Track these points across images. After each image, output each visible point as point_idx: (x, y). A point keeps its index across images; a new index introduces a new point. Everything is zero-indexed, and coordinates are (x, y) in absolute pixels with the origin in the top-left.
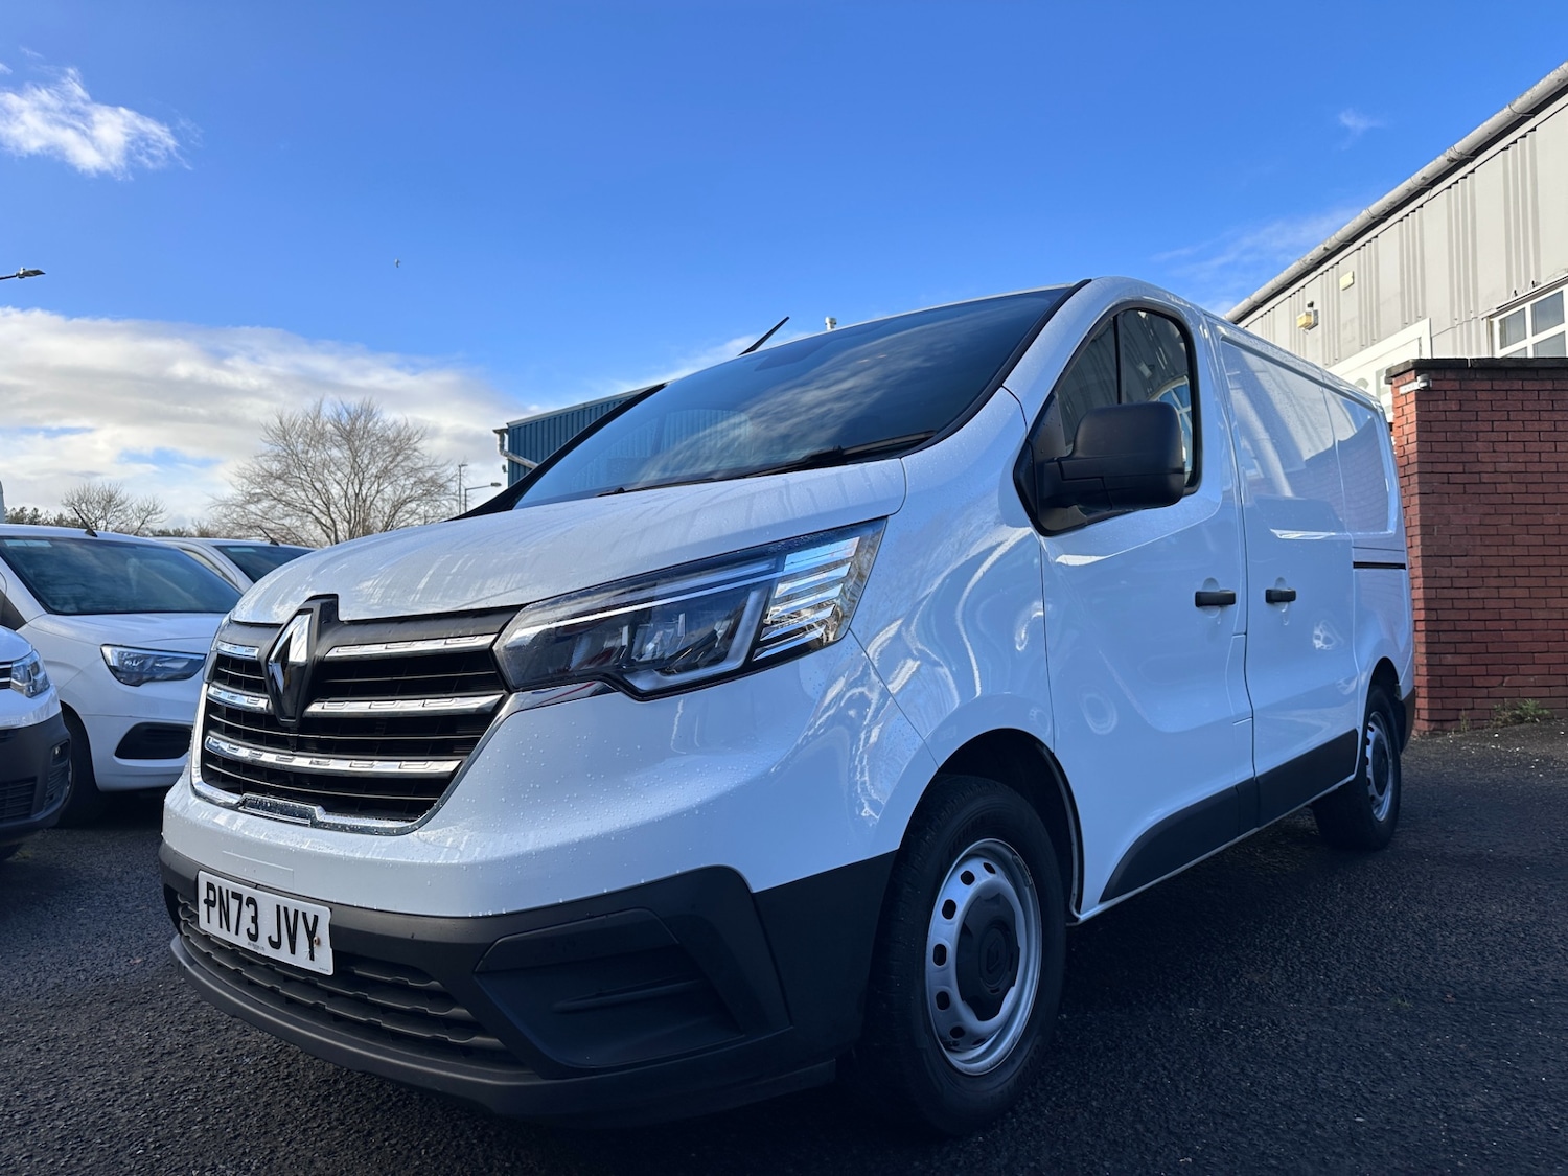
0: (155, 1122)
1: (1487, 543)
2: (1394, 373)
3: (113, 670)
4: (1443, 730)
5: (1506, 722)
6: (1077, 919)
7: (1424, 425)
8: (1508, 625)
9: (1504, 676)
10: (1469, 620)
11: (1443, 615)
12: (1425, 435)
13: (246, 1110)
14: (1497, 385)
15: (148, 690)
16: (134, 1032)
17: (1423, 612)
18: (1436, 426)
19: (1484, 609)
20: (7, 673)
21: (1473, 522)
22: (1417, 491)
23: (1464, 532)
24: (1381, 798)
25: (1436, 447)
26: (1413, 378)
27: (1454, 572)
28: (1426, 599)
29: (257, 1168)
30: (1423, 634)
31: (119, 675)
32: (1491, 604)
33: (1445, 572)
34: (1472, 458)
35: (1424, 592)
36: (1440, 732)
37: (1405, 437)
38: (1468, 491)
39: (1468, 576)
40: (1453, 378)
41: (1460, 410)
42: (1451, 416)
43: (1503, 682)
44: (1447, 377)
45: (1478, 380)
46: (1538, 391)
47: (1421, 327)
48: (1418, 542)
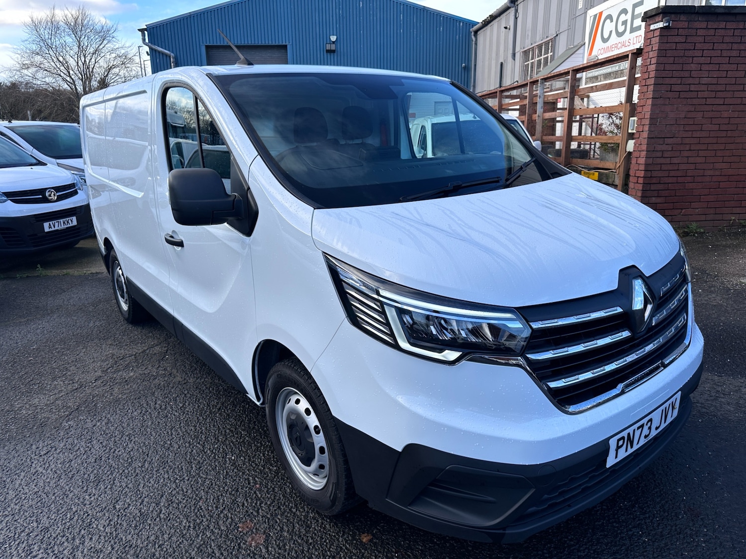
1: (687, 129)
2: (650, 14)
7: (662, 53)
8: (689, 179)
9: (682, 209)
10: (668, 177)
11: (655, 174)
12: (662, 59)
14: (710, 25)
17: (643, 172)
18: (669, 53)
19: (678, 170)
21: (681, 116)
22: (651, 96)
23: (675, 123)
25: (668, 67)
26: (660, 19)
27: (664, 147)
28: (646, 165)
30: (642, 185)
32: (682, 167)
33: (659, 148)
34: (687, 74)
35: (646, 160)
37: (649, 60)
38: (681, 96)
39: (672, 150)
40: (685, 19)
41: (685, 42)
42: (679, 46)
43: (681, 212)
44: (681, 19)
45: (700, 21)
46: (734, 29)
48: (647, 129)
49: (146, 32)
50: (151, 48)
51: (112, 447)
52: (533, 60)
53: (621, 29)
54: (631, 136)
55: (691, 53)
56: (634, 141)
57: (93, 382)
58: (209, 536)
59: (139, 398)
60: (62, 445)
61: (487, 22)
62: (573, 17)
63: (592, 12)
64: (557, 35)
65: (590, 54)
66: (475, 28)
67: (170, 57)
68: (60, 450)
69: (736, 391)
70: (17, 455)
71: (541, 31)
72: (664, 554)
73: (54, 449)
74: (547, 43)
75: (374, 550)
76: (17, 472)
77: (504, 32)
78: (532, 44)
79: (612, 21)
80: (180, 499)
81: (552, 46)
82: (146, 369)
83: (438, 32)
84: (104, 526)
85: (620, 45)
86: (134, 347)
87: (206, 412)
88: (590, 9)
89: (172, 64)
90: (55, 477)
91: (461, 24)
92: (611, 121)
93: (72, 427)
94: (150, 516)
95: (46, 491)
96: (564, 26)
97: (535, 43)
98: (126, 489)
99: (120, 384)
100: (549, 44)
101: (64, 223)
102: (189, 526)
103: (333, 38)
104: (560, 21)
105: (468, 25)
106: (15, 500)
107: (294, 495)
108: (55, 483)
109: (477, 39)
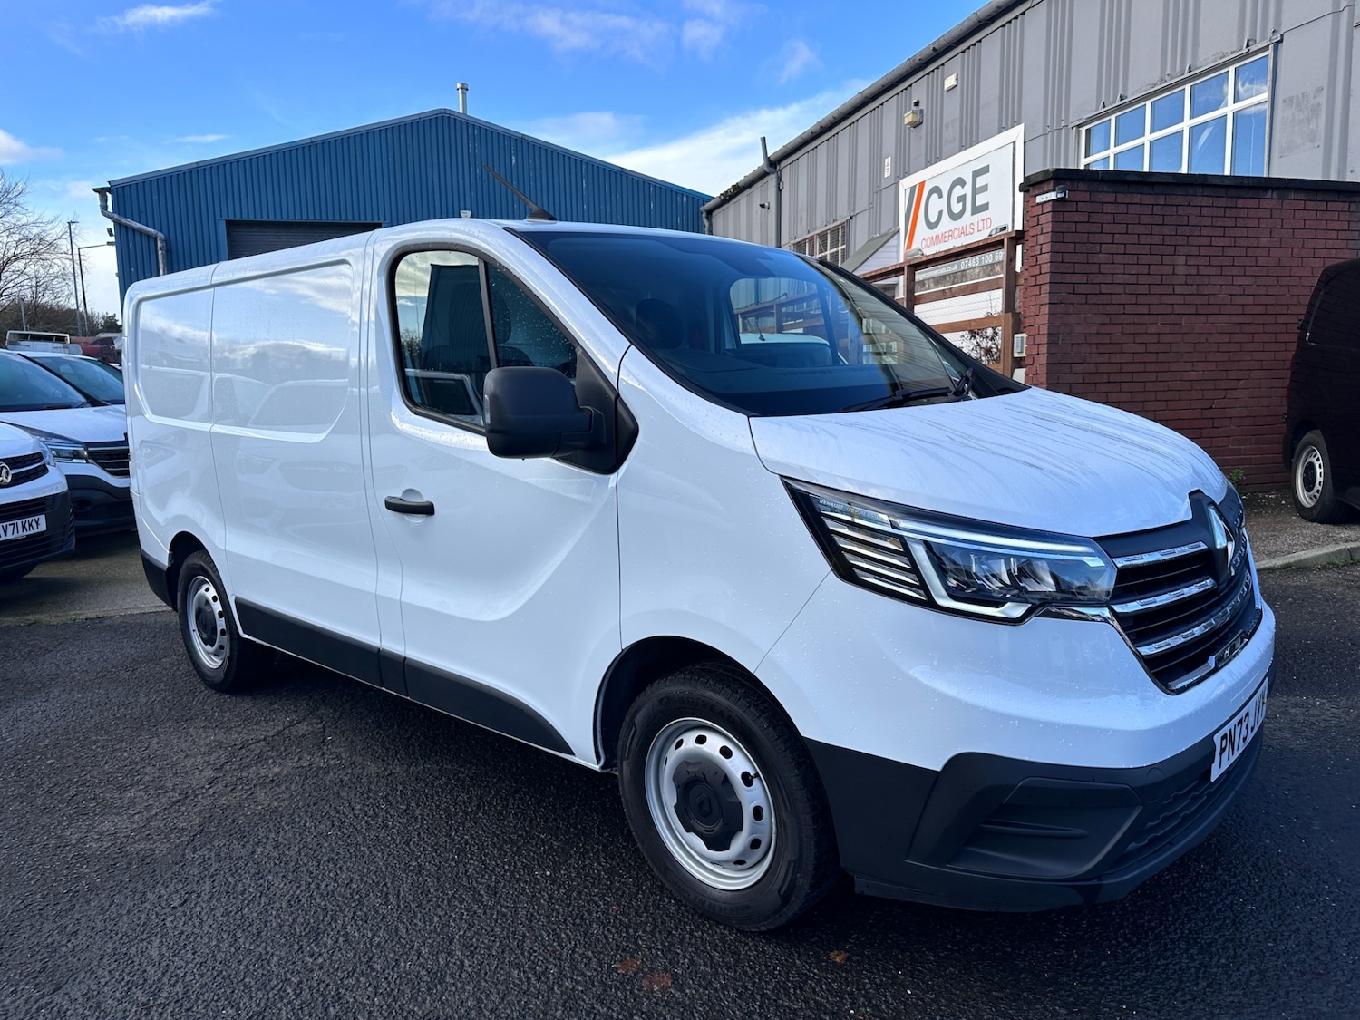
12: (1057, 245)
14: (1122, 198)
18: (1068, 238)
21: (1092, 331)
22: (1047, 301)
23: (1084, 341)
25: (1067, 258)
26: (1051, 188)
27: (1072, 378)
33: (1065, 378)
34: (1094, 269)
37: (1039, 247)
38: (1089, 301)
40: (1085, 189)
41: (1088, 222)
42: (1081, 227)
44: (1080, 188)
45: (1105, 192)
46: (1153, 205)
47: (1017, 133)
48: (1045, 350)
49: (109, 196)
50: (117, 223)
51: (310, 880)
53: (957, 208)
54: (1018, 363)
55: (1094, 238)
56: (1024, 370)
57: (207, 786)
58: (571, 987)
59: (314, 804)
60: (207, 887)
61: (730, 196)
62: (876, 189)
63: (907, 183)
64: (851, 218)
65: (909, 246)
66: (708, 205)
67: (155, 239)
68: (208, 896)
69: (1283, 713)
70: (125, 912)
71: (824, 212)
72: (1287, 923)
73: (194, 896)
74: (834, 231)
75: (862, 971)
76: (144, 936)
77: (759, 213)
78: (809, 232)
79: (941, 196)
80: (486, 941)
81: (843, 235)
82: (299, 759)
83: (647, 210)
84: (369, 996)
85: (956, 233)
86: (255, 727)
87: (456, 814)
88: (904, 177)
89: (160, 252)
90: (225, 937)
91: (685, 199)
92: (975, 342)
93: (209, 858)
94: (446, 972)
95: (220, 959)
96: (862, 203)
97: (814, 230)
98: (377, 939)
99: (263, 785)
100: (840, 232)
101: (24, 527)
102: (528, 978)
104: (854, 195)
105: (695, 200)
106: (165, 980)
107: (686, 914)
108: (231, 946)
109: (711, 225)
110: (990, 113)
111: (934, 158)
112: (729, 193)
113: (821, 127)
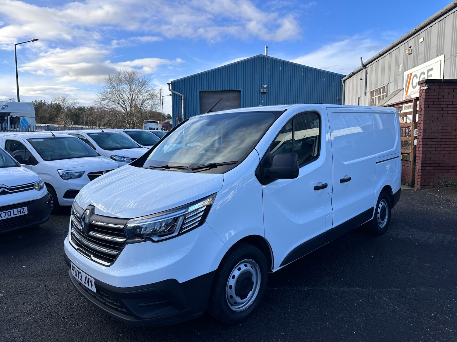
0: (67, 311)
1: (443, 135)
2: (420, 83)
3: (61, 176)
4: (424, 188)
5: (443, 186)
6: (272, 272)
7: (427, 100)
8: (447, 158)
9: (444, 173)
10: (435, 157)
11: (427, 156)
12: (427, 102)
13: (86, 309)
14: (451, 87)
15: (70, 181)
16: (64, 284)
17: (422, 154)
18: (431, 100)
19: (440, 154)
20: (33, 185)
21: (439, 129)
22: (423, 119)
23: (436, 132)
24: (383, 222)
25: (430, 106)
26: (425, 85)
27: (432, 143)
28: (423, 151)
29: (86, 325)
31: (62, 177)
32: (442, 152)
33: (429, 143)
34: (441, 109)
35: (422, 149)
36: (423, 189)
38: (438, 119)
39: (436, 144)
40: (437, 85)
42: (436, 97)
43: (444, 174)
44: (435, 85)
45: (445, 86)
47: (442, 57)
48: (422, 134)
49: (171, 85)
50: (172, 93)
52: (376, 96)
55: (442, 100)
56: (417, 140)
62: (397, 74)
63: (407, 73)
64: (389, 84)
65: (406, 94)
66: (344, 78)
67: (181, 97)
71: (380, 82)
74: (384, 88)
77: (360, 81)
78: (375, 88)
79: (417, 78)
83: (323, 81)
88: (406, 71)
89: (182, 100)
91: (336, 77)
96: (392, 79)
97: (377, 87)
100: (385, 88)
103: (265, 86)
104: (390, 76)
105: (340, 77)
109: (345, 85)
110: (434, 51)
111: (416, 65)
112: (351, 75)
113: (380, 54)
